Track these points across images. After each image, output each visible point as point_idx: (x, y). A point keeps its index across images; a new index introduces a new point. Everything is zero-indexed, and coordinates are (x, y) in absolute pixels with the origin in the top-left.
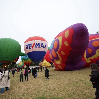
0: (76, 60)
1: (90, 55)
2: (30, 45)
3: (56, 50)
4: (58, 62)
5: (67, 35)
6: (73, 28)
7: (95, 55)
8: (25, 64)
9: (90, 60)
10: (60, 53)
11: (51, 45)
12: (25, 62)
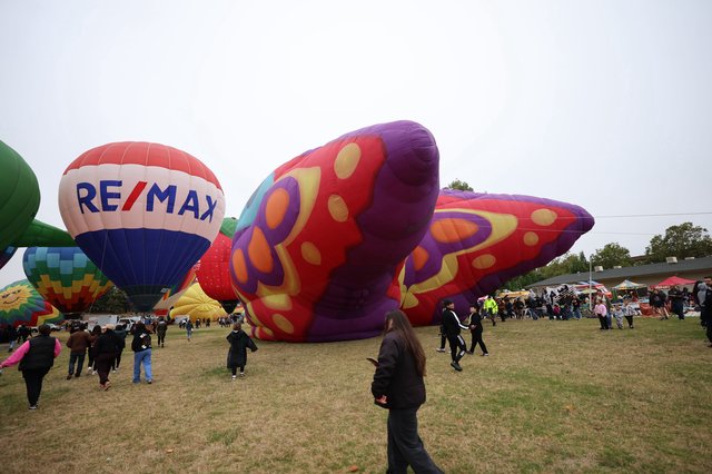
0: (366, 292)
1: (417, 273)
2: (110, 189)
3: (275, 235)
4: (276, 300)
5: (346, 164)
6: (379, 139)
7: (436, 278)
8: (54, 299)
9: (417, 295)
10: (294, 250)
11: (248, 205)
12: (51, 290)
